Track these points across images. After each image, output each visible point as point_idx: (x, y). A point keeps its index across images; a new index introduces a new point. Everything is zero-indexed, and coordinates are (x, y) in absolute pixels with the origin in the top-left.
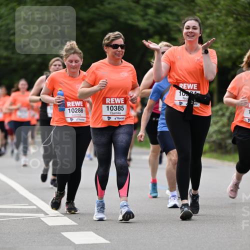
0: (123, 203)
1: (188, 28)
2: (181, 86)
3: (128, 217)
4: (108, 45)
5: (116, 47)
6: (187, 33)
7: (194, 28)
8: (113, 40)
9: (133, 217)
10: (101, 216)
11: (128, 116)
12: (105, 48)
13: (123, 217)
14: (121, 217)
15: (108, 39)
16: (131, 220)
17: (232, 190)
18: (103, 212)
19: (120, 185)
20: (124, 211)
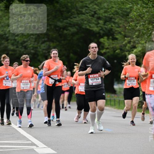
0: (29, 120)
1: (54, 54)
2: (51, 76)
3: (31, 126)
4: (24, 60)
5: (27, 61)
6: (53, 56)
7: (56, 54)
8: (26, 58)
9: (33, 126)
10: (20, 125)
11: (30, 87)
12: (22, 61)
13: (29, 126)
14: (28, 126)
15: (24, 58)
16: (32, 127)
17: (76, 119)
18: (21, 124)
19: (28, 114)
20: (30, 123)
